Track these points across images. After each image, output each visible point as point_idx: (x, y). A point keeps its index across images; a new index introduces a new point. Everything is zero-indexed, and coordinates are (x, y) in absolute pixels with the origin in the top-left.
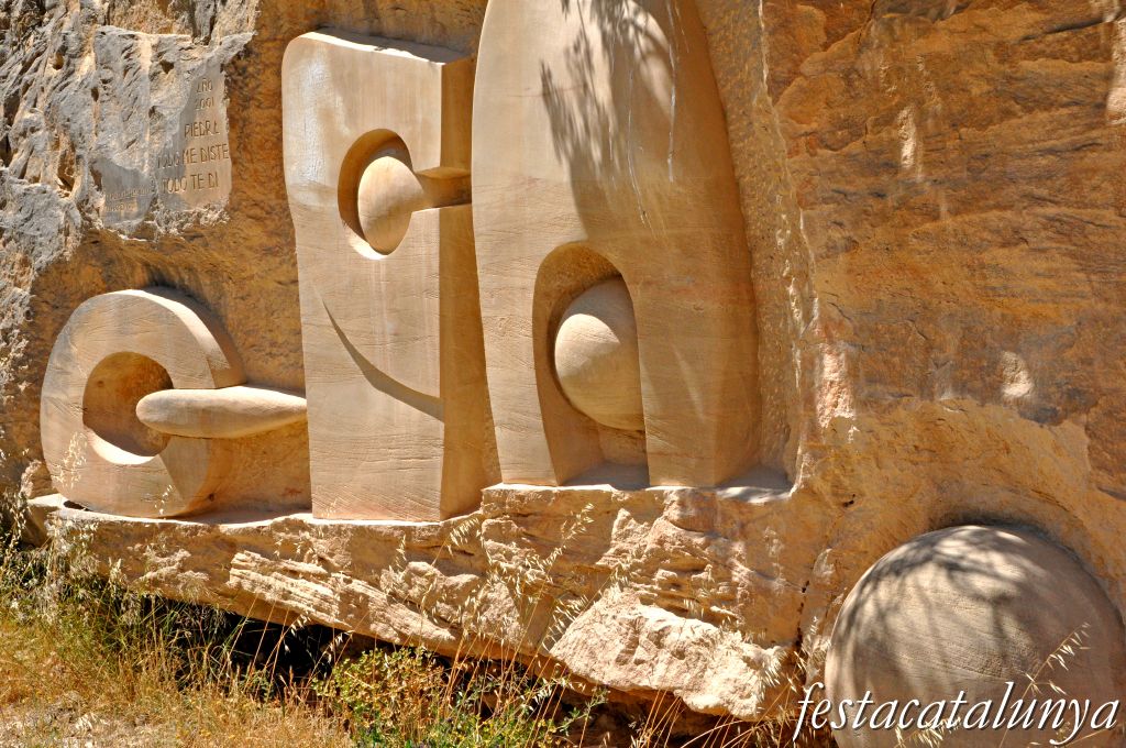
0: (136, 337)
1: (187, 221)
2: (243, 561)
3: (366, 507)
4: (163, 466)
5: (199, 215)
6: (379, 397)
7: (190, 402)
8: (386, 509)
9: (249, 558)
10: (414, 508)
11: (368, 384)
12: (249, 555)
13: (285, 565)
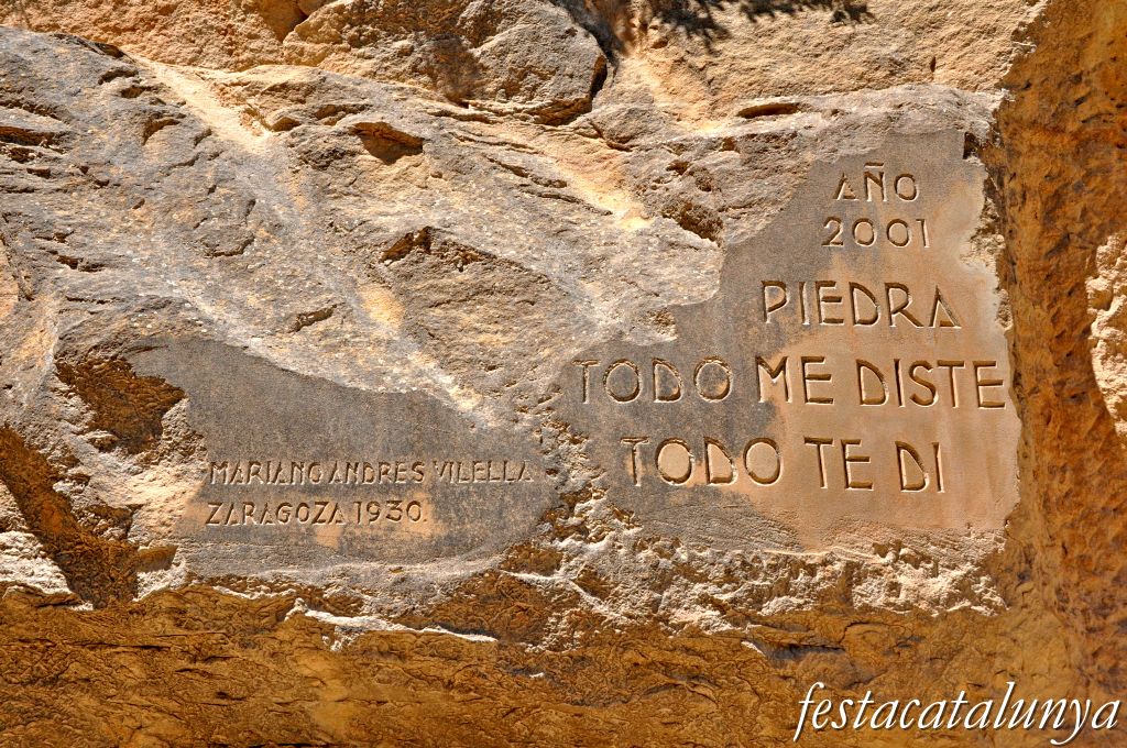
1: (781, 588)
5: (854, 566)
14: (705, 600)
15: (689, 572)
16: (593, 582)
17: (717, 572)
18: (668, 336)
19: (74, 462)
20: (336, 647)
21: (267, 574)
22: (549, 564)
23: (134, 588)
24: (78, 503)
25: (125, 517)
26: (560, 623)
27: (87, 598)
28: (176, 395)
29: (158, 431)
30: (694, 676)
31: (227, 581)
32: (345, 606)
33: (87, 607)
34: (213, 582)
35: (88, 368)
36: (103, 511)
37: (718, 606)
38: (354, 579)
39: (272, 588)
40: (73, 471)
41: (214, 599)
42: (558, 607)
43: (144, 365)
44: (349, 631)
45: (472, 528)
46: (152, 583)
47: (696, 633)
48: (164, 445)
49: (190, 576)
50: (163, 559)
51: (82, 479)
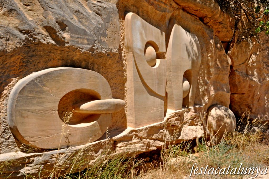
0: (88, 83)
1: (108, 50)
2: (122, 145)
3: (149, 122)
4: (98, 124)
5: (112, 49)
6: (152, 98)
7: (114, 102)
8: (154, 121)
9: (123, 144)
10: (159, 119)
11: (149, 95)
12: (123, 143)
13: (130, 142)
14: (104, 51)
15: (103, 48)
16: (97, 48)
17: (105, 48)
18: (100, 26)
19: (59, 32)
20: (82, 52)
21: (76, 45)
22: (94, 46)
23: (65, 45)
24: (60, 36)
25: (64, 38)
26: (95, 51)
27: (58, 45)
28: (67, 26)
29: (65, 29)
30: (102, 57)
31: (73, 45)
32: (82, 49)
33: (58, 46)
34: (72, 45)
35: (60, 22)
36: (63, 37)
37: (105, 51)
38: (83, 46)
39: (77, 47)
40: (59, 33)
41: (72, 47)
42: (95, 50)
43: (65, 23)
44: (83, 51)
45: (90, 43)
46: (66, 45)
47: (103, 53)
48: (66, 31)
49: (71, 45)
50: (68, 43)
51: (60, 34)
